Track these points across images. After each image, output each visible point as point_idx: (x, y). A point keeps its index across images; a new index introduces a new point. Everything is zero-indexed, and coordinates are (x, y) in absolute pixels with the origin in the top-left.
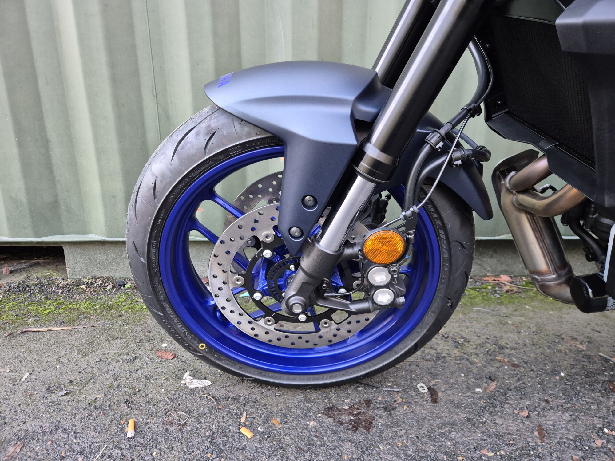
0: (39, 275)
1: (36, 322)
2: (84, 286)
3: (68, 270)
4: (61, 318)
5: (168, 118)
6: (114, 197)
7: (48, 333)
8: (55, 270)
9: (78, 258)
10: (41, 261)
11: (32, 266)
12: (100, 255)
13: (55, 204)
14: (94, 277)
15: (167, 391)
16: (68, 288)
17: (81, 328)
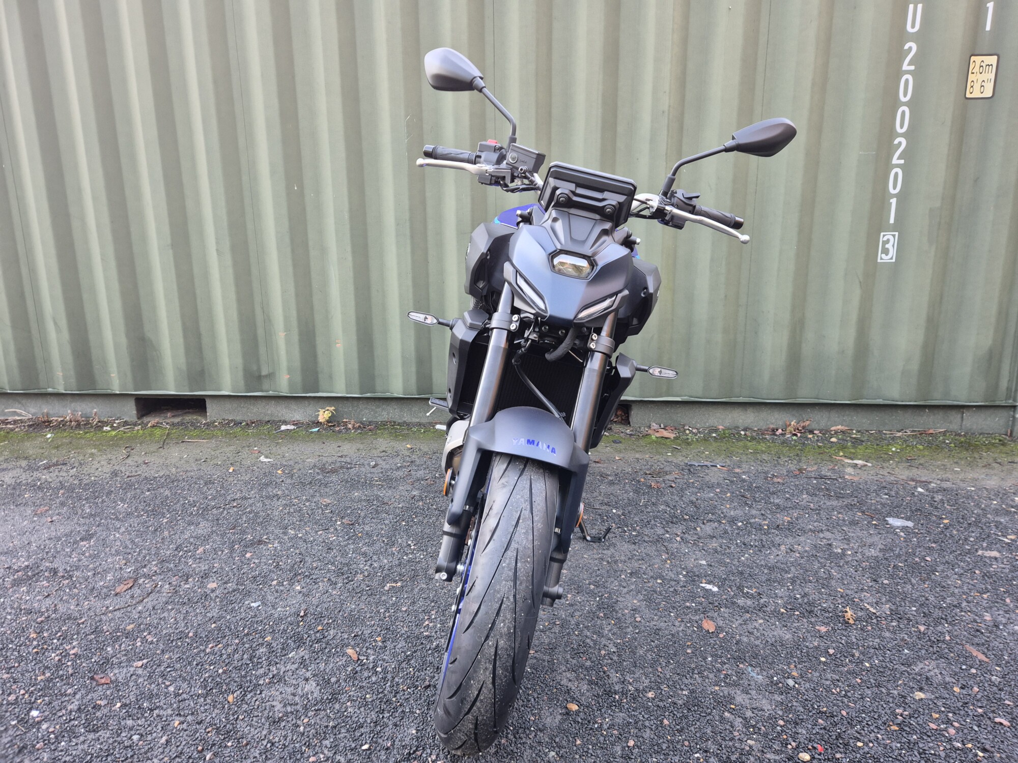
0: (190, 418)
1: (188, 438)
2: (216, 424)
3: (208, 414)
4: (203, 437)
5: (270, 321)
6: (237, 368)
7: (196, 443)
8: (200, 416)
9: (214, 406)
10: (191, 411)
11: (186, 413)
12: (228, 405)
13: (202, 373)
14: (224, 419)
15: (251, 462)
16: (207, 424)
17: (213, 441)
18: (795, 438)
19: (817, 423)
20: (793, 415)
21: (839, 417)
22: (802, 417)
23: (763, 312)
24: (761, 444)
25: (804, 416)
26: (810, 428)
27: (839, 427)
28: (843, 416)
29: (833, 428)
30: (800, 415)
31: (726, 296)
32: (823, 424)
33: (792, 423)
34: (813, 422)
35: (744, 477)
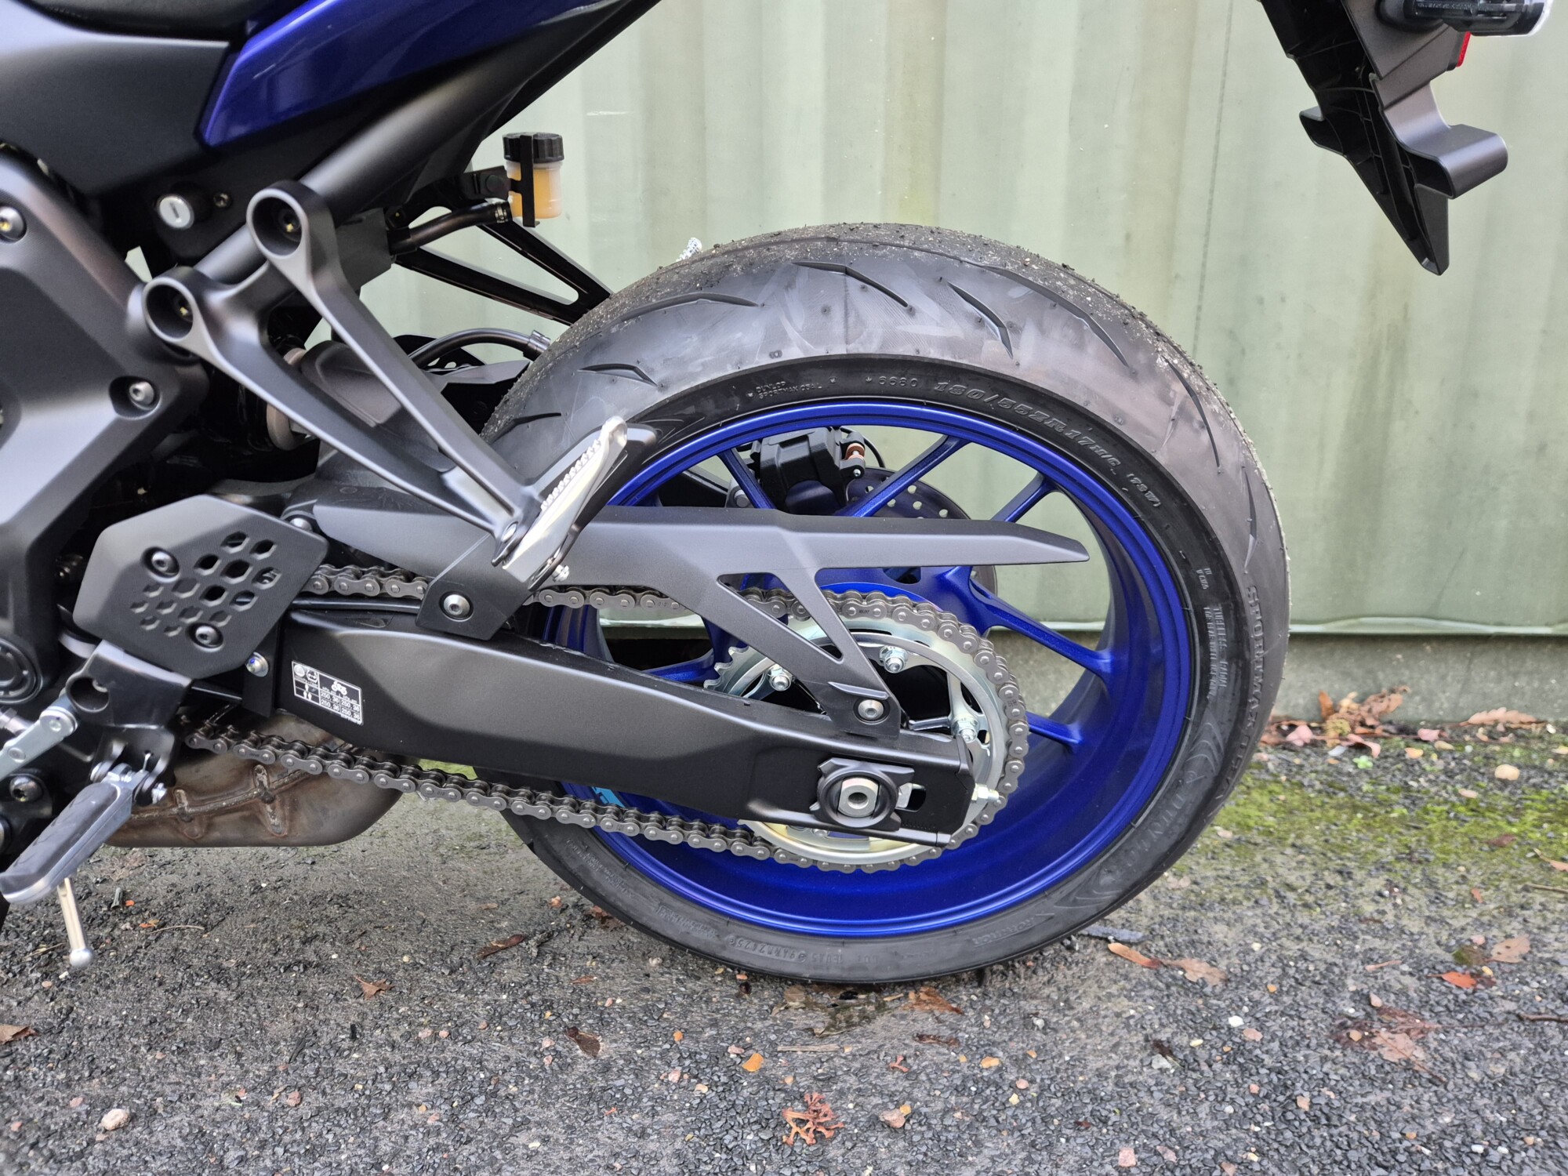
18: (1363, 761)
19: (1424, 699)
20: (1347, 674)
21: (1499, 680)
22: (1375, 679)
23: (1261, 301)
24: (1255, 795)
25: (1381, 675)
26: (1400, 717)
27: (1500, 714)
28: (1516, 676)
29: (1476, 718)
30: (1370, 672)
31: (1128, 237)
32: (1443, 705)
33: (1346, 703)
34: (1411, 696)
35: (1235, 1021)
